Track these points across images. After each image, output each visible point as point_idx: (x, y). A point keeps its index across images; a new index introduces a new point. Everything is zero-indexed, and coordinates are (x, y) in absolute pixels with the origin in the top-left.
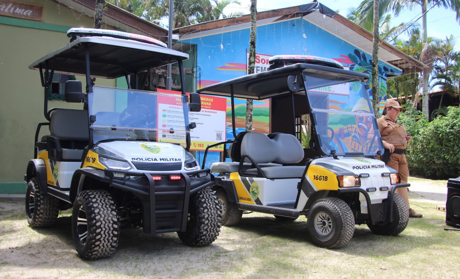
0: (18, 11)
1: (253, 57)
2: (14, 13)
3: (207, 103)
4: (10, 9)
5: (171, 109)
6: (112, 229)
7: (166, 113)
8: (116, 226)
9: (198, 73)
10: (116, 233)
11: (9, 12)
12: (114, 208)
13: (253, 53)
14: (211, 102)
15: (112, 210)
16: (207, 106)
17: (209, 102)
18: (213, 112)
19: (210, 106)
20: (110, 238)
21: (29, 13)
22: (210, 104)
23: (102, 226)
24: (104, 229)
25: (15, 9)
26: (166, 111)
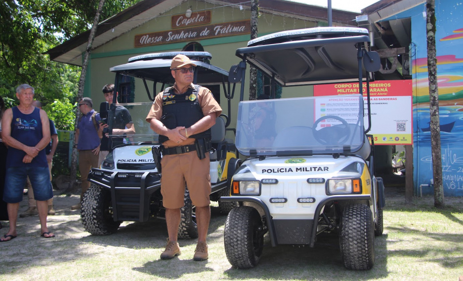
0: (235, 29)
1: (430, 24)
2: (232, 32)
3: (382, 90)
4: (229, 29)
5: (332, 102)
6: (92, 213)
7: (326, 107)
8: (95, 212)
9: (413, 51)
10: (95, 217)
11: (229, 32)
12: (97, 198)
13: (429, 18)
14: (388, 88)
15: (96, 199)
16: (382, 92)
17: (384, 88)
18: (391, 99)
19: (386, 92)
20: (91, 220)
21: (243, 28)
22: (386, 90)
23: (85, 210)
24: (86, 213)
25: (233, 28)
26: (325, 104)
